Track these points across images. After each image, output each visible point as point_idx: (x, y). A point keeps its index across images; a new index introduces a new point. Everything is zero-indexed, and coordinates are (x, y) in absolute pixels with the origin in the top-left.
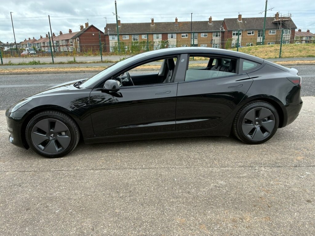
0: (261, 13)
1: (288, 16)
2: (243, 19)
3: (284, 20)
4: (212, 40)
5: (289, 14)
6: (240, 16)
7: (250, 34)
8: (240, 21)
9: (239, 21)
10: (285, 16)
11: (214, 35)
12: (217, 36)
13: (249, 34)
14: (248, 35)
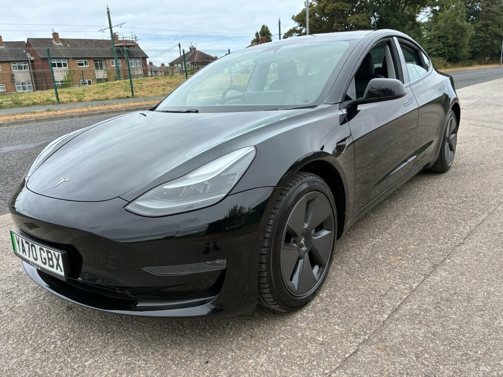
0: (102, 31)
1: (132, 39)
2: (63, 40)
3: (128, 44)
4: (13, 75)
5: (134, 37)
6: (55, 35)
7: (82, 64)
8: (59, 44)
9: (57, 43)
10: (127, 39)
11: (13, 67)
12: (20, 68)
13: (80, 64)
14: (78, 66)
